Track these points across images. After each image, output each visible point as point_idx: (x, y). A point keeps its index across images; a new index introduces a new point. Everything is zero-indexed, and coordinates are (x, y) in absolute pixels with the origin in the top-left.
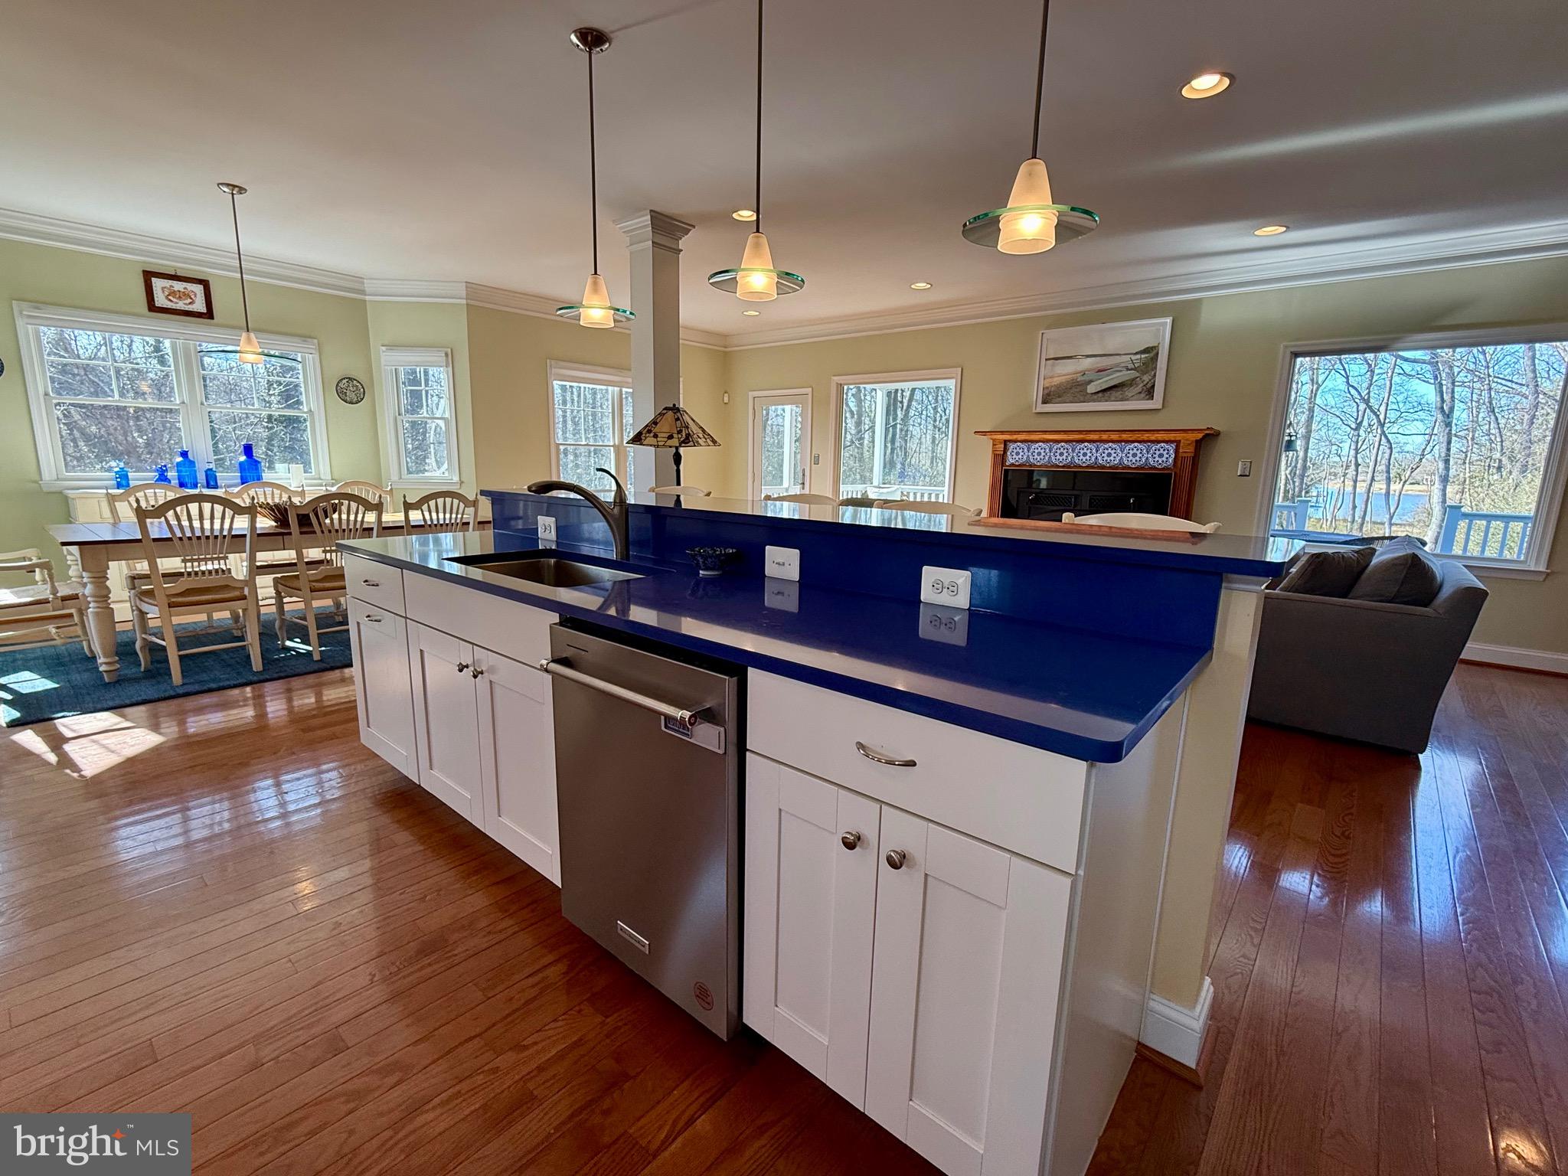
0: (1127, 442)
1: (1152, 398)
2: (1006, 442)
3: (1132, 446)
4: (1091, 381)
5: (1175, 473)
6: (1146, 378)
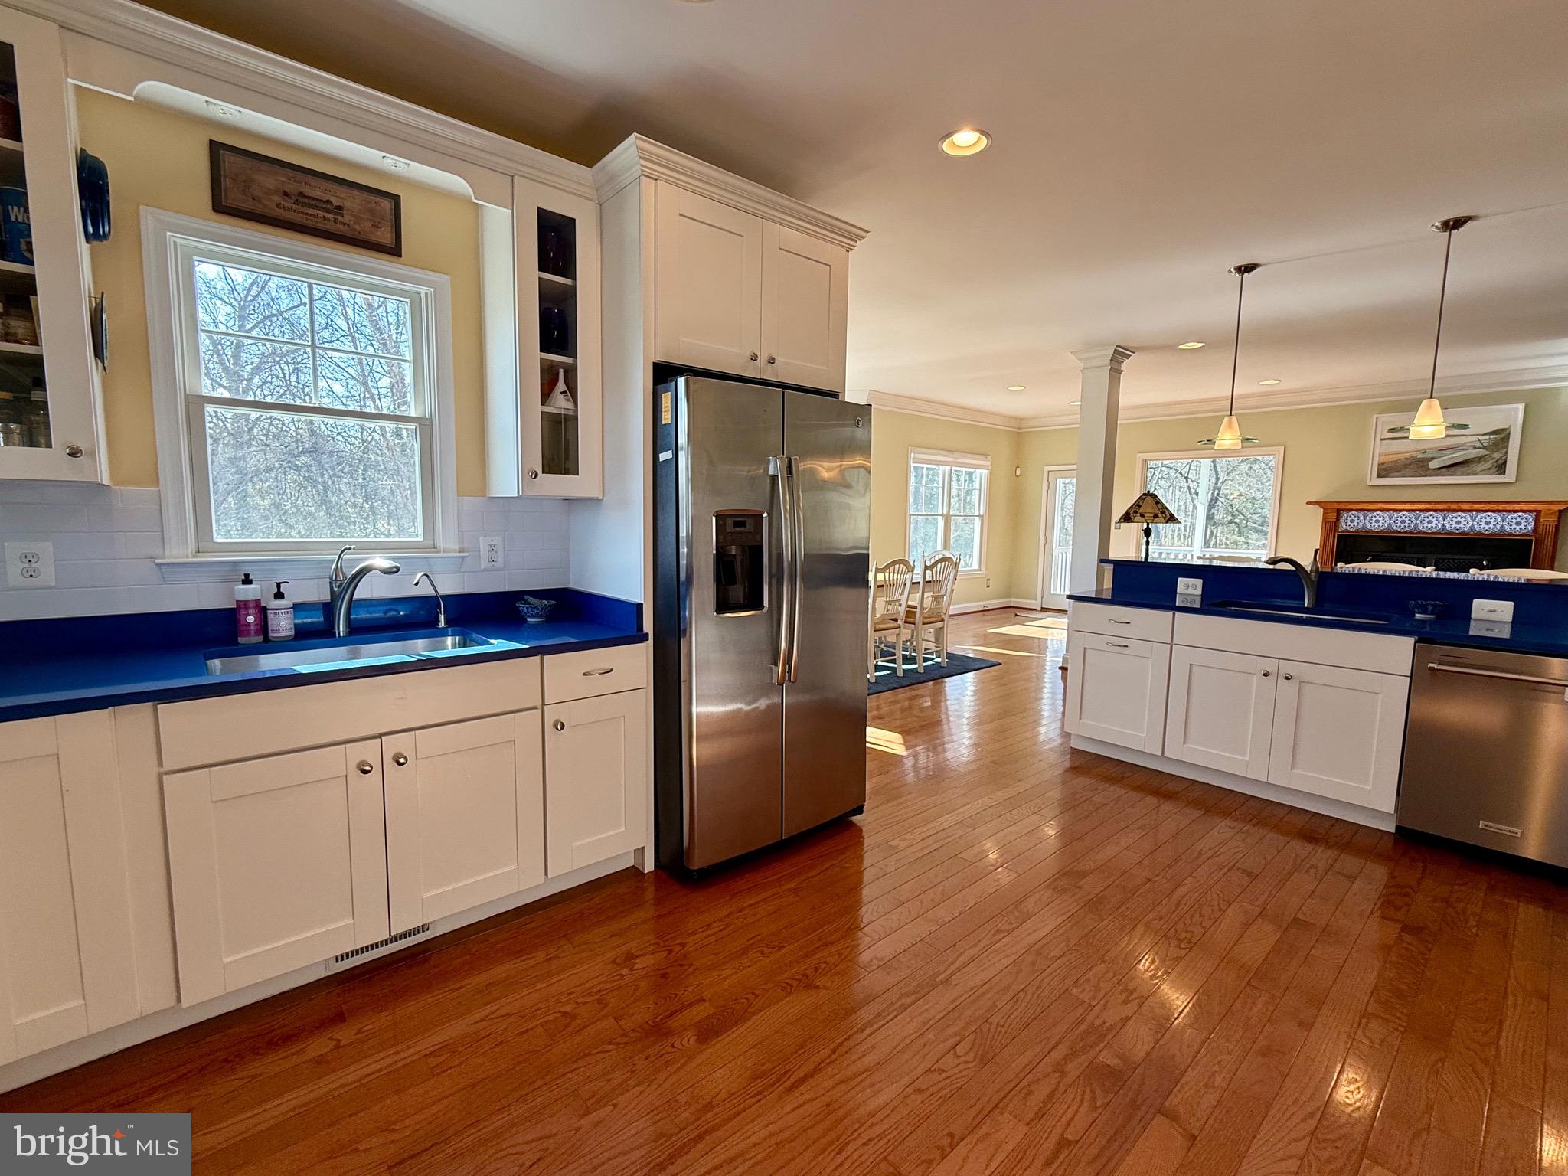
0: (1479, 511)
1: (1504, 473)
2: (1338, 511)
4: (1432, 459)
5: (1536, 539)
6: (1496, 456)
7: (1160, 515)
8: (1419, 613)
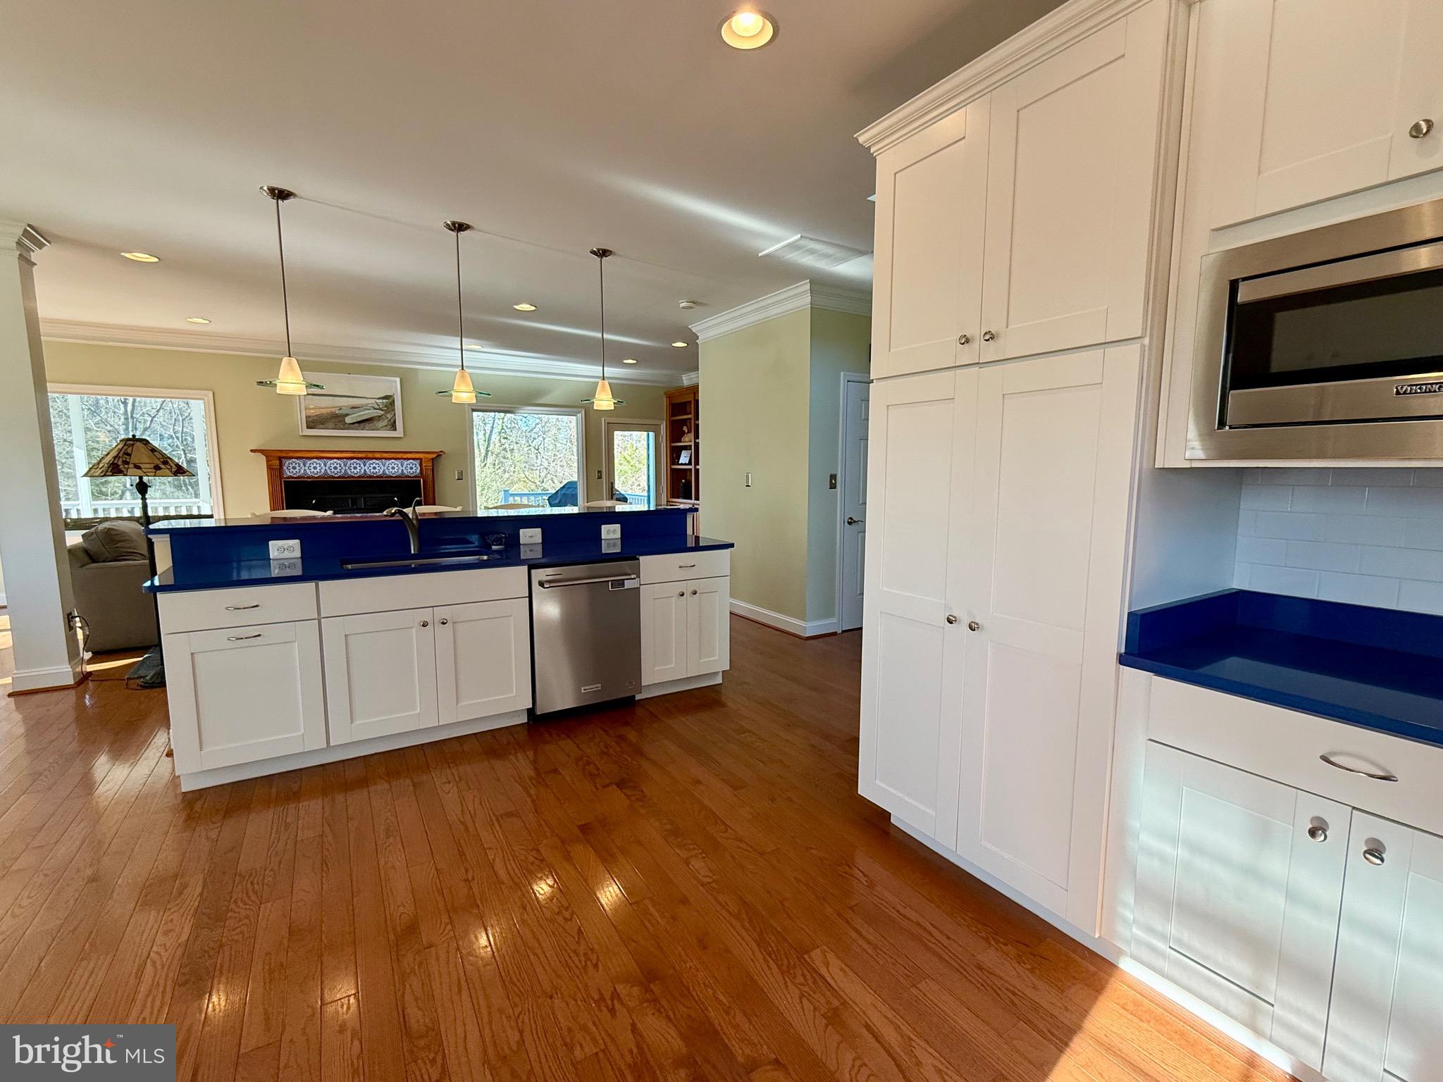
0: (386, 459)
1: (395, 429)
2: (280, 458)
3: (390, 461)
4: (347, 415)
5: (421, 479)
6: (389, 416)
7: (162, 466)
8: (495, 545)
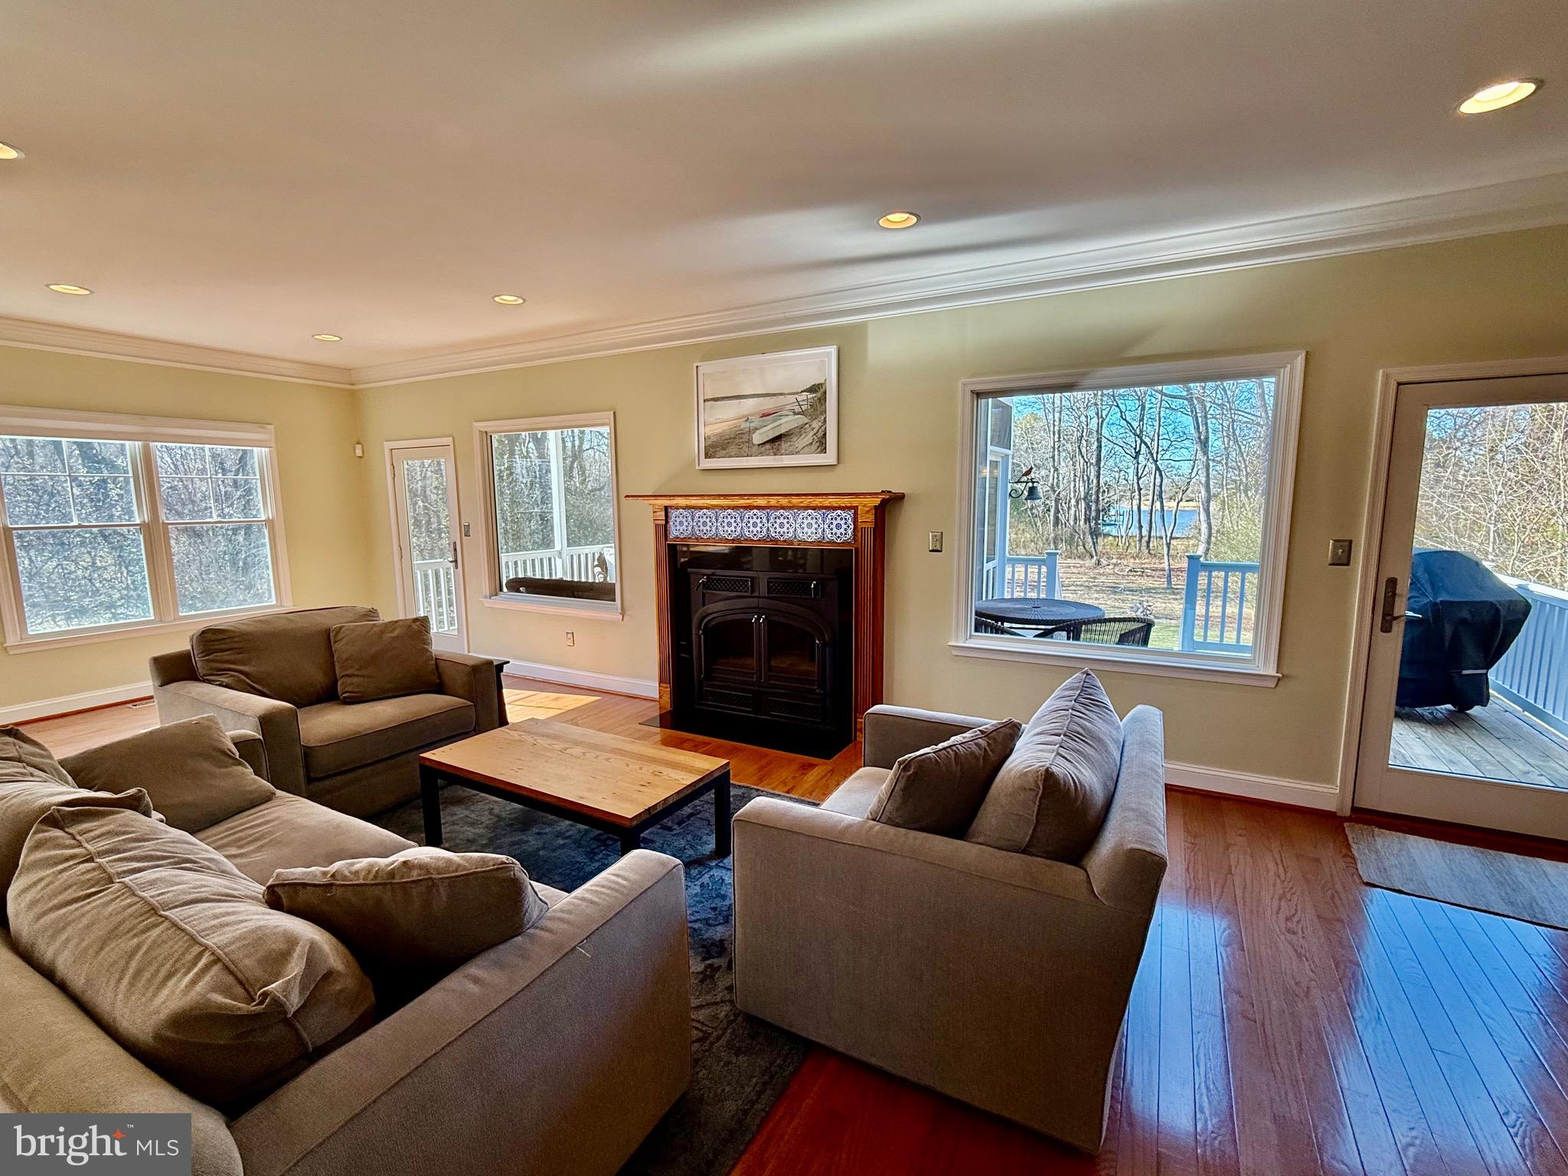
0: (799, 508)
1: (824, 450)
2: (666, 508)
3: (805, 514)
4: (756, 429)
5: (857, 549)
6: (816, 424)
